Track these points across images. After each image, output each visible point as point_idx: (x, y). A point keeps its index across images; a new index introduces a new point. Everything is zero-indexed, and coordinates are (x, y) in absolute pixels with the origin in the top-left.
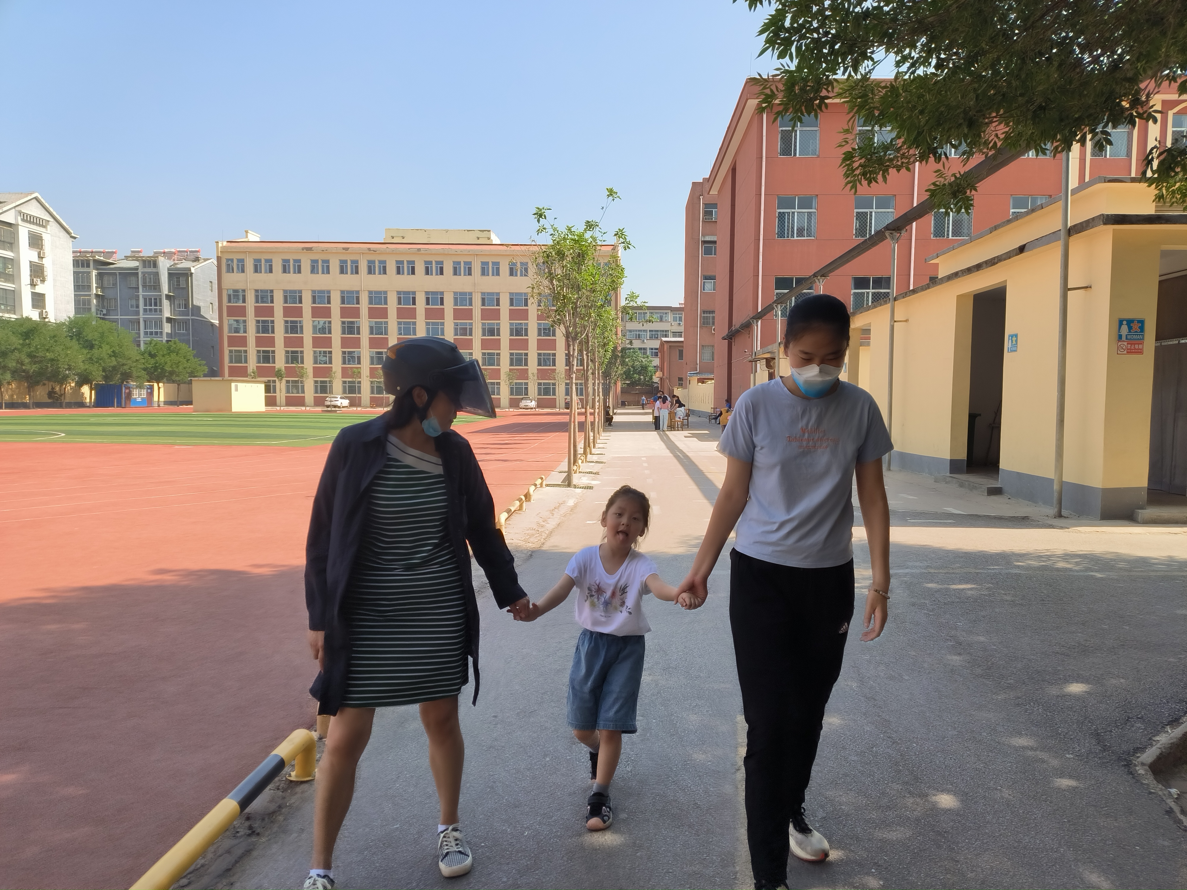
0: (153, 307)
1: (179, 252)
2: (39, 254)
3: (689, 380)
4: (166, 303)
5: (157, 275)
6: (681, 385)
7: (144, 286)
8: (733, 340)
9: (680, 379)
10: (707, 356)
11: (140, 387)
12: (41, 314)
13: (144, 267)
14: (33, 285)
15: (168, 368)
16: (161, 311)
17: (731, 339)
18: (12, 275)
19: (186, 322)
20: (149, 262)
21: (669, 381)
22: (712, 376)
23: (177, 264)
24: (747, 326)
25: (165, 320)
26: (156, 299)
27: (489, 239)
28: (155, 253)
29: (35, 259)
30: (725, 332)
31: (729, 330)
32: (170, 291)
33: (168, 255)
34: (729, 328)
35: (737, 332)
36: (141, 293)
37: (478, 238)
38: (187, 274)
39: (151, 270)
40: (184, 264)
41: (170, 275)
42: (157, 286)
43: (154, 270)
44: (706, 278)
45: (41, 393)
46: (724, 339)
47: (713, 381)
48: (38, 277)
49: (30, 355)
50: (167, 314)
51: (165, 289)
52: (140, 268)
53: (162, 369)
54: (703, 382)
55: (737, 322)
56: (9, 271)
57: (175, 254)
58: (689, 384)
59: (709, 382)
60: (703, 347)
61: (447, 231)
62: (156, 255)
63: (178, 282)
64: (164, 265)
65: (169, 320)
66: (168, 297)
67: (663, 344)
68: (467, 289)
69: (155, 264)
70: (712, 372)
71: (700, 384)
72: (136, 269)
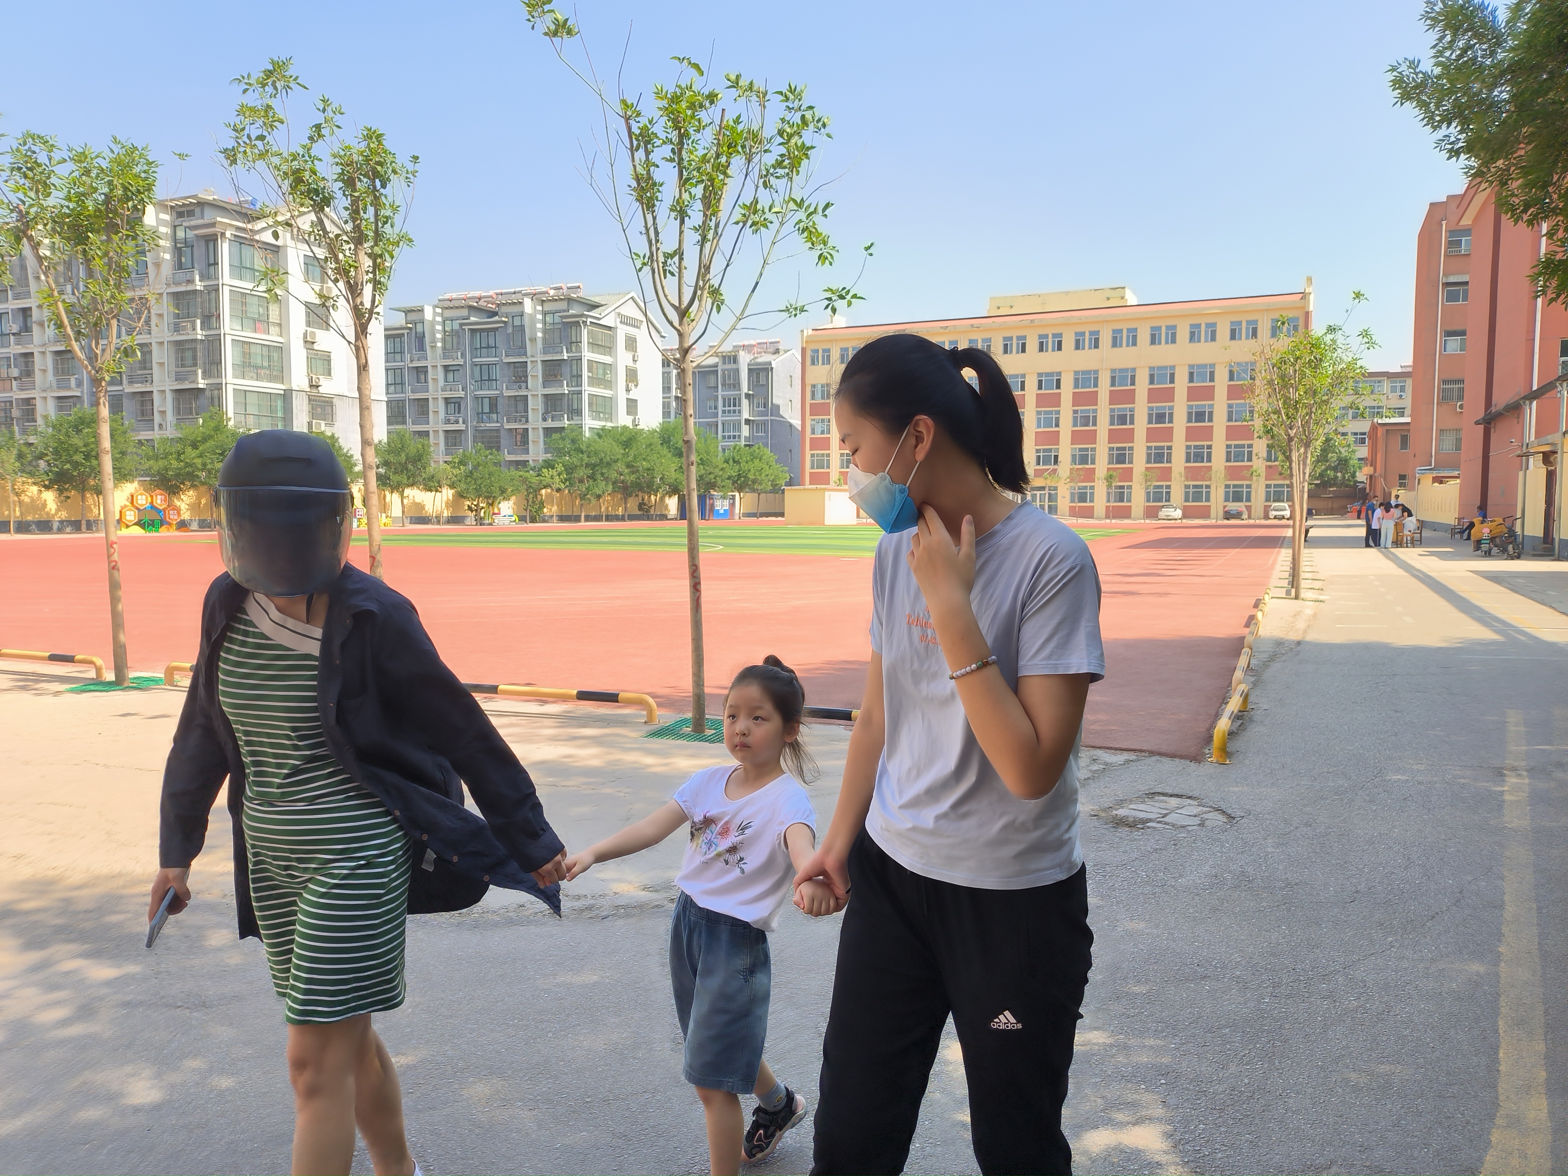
0: (732, 408)
1: (759, 344)
2: (634, 357)
3: (1419, 480)
4: (745, 402)
5: (737, 371)
6: (1402, 485)
7: (723, 385)
8: (1492, 425)
9: (1402, 477)
10: (1448, 444)
11: (724, 497)
12: (634, 421)
13: (724, 363)
14: (628, 390)
15: (751, 476)
16: (740, 411)
17: (1489, 423)
18: (611, 381)
19: (765, 423)
20: (729, 357)
21: (1385, 480)
22: (1456, 473)
23: (755, 358)
24: (1515, 409)
25: (743, 422)
26: (735, 399)
27: (1123, 298)
28: (734, 347)
29: (631, 364)
30: (1481, 414)
31: (1486, 411)
32: (749, 390)
33: (748, 348)
34: (1486, 410)
35: (1499, 415)
36: (720, 393)
37: (1108, 299)
38: (767, 369)
39: (732, 366)
40: (764, 358)
41: (750, 371)
42: (737, 385)
43: (734, 366)
44: (1449, 334)
45: (632, 505)
46: (1477, 423)
47: (1458, 481)
48: (632, 381)
49: (628, 466)
50: (746, 415)
51: (745, 388)
52: (719, 365)
53: (745, 477)
54: (1441, 482)
55: (1500, 400)
56: (608, 377)
57: (754, 346)
58: (1419, 483)
59: (1452, 482)
60: (1441, 431)
61: (1067, 293)
62: (736, 349)
63: (758, 378)
64: (744, 359)
65: (747, 422)
66: (748, 396)
67: (1374, 427)
68: (1092, 367)
69: (735, 360)
70: (1457, 468)
71: (1436, 484)
72: (716, 366)
